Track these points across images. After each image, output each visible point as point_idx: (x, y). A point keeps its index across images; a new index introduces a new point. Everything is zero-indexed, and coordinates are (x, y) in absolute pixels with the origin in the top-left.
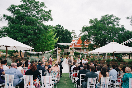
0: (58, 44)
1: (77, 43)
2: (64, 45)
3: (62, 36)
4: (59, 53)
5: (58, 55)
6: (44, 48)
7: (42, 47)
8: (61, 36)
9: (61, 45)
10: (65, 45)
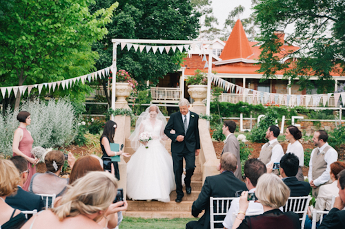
0: (116, 42)
1: (223, 54)
2: (155, 49)
3: (140, 13)
4: (122, 101)
5: (118, 113)
6: (29, 69)
7: (13, 62)
8: (134, 8)
9: (136, 48)
10: (161, 49)
